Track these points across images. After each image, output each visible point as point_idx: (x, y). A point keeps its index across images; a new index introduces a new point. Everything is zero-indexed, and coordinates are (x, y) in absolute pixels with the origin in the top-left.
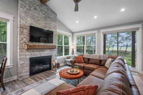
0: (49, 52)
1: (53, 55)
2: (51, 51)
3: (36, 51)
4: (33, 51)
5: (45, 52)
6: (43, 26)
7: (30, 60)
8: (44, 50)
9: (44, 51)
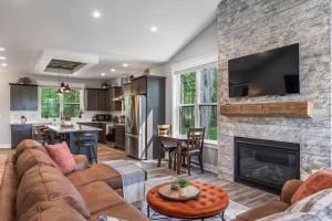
0: (286, 128)
1: (310, 142)
2: (299, 125)
3: (246, 122)
4: (240, 122)
5: (272, 128)
6: (265, 43)
7: (235, 143)
8: (267, 119)
9: (268, 123)
